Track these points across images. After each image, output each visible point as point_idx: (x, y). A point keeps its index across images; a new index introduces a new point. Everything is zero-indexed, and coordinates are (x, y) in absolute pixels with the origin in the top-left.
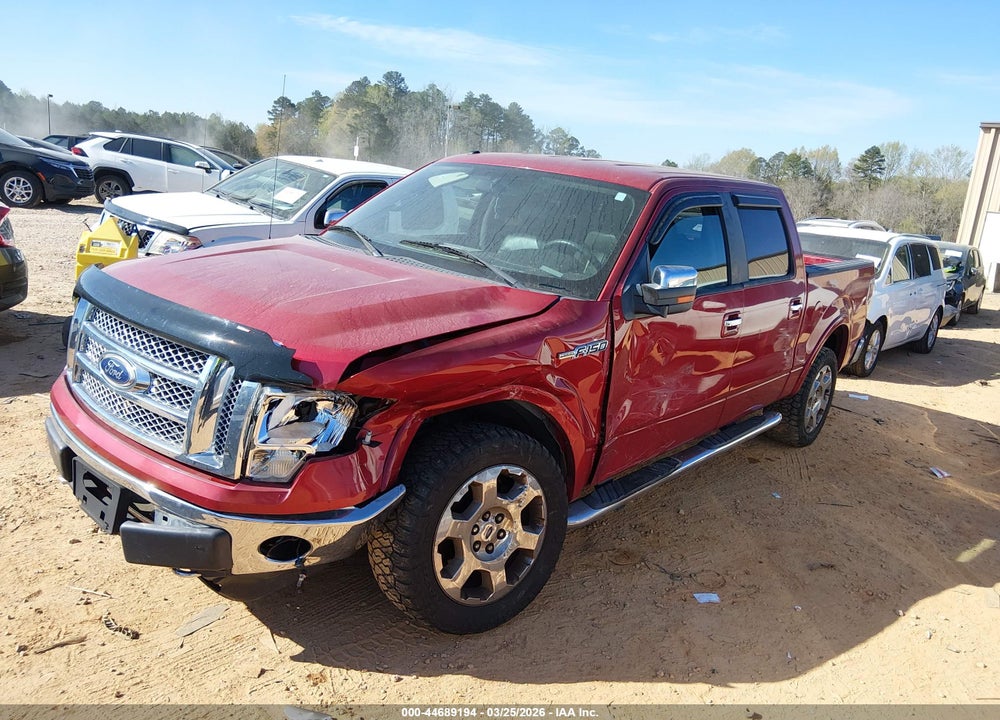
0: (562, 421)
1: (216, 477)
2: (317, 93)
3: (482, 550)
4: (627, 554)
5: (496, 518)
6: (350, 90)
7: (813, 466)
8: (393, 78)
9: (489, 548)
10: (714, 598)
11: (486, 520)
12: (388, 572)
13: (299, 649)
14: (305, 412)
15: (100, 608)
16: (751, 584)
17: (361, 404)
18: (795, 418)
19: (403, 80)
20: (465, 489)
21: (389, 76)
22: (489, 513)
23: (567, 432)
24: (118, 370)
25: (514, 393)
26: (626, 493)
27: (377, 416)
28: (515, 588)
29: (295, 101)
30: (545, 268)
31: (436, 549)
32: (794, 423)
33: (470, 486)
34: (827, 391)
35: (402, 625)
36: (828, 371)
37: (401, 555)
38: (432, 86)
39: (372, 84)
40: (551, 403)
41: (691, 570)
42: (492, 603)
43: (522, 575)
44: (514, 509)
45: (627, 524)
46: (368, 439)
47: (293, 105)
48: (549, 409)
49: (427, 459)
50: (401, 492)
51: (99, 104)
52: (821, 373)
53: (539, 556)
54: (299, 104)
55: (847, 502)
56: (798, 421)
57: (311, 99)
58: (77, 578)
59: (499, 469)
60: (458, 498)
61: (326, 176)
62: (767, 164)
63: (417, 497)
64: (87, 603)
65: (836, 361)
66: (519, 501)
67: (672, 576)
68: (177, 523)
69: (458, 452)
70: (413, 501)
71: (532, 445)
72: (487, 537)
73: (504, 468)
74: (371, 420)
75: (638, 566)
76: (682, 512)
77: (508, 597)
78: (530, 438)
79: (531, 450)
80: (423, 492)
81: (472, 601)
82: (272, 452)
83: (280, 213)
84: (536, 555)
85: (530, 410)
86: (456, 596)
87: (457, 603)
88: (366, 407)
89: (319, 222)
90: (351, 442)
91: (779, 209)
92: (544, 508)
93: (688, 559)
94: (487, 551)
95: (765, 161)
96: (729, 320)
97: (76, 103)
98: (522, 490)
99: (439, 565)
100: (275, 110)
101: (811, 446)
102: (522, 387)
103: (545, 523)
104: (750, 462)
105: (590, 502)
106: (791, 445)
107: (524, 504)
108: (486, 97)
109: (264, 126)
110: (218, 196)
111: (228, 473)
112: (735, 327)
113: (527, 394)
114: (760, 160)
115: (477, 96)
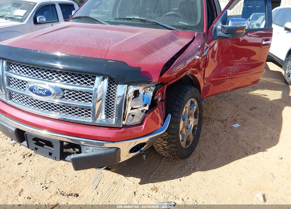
0: (199, 79)
1: (111, 128)
9: (187, 128)
10: (238, 125)
13: (139, 180)
15: (53, 188)
23: (200, 83)
25: (189, 72)
28: (194, 138)
30: (180, 22)
31: (180, 133)
35: (163, 160)
37: (173, 139)
42: (191, 145)
43: (195, 133)
46: (160, 99)
48: (196, 76)
50: (170, 116)
58: (34, 179)
60: (183, 114)
61: (32, 4)
64: (46, 188)
67: (222, 121)
68: (95, 150)
73: (191, 99)
75: (210, 121)
77: (193, 142)
81: (187, 146)
83: (19, 20)
84: (197, 126)
85: (190, 77)
87: (184, 148)
89: (35, 22)
92: (198, 110)
98: (194, 106)
99: (181, 138)
103: (198, 115)
107: (195, 111)
111: (118, 125)
113: (192, 71)
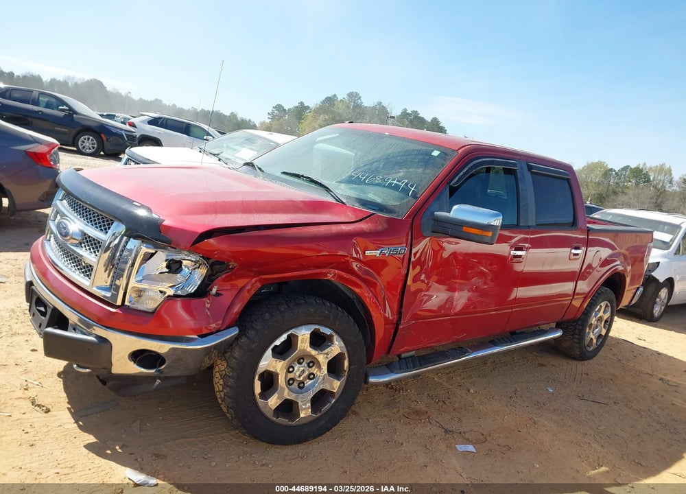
0: (367, 302)
1: (106, 302)
2: (302, 103)
3: (296, 384)
4: (417, 412)
5: (308, 364)
6: (323, 102)
7: (588, 374)
8: (354, 96)
9: (301, 385)
10: (471, 448)
11: (300, 363)
12: (221, 389)
14: (174, 267)
15: (32, 392)
16: (506, 444)
17: (211, 266)
18: (577, 337)
19: (360, 98)
20: (284, 337)
21: (351, 95)
22: (303, 359)
23: (371, 310)
24: (65, 228)
25: (331, 275)
26: (421, 366)
27: (224, 276)
28: (318, 418)
29: (286, 108)
30: (371, 195)
31: (257, 377)
32: (576, 341)
33: (288, 336)
34: (606, 321)
36: (607, 306)
38: (380, 103)
39: (339, 99)
40: (358, 286)
41: (462, 430)
42: (299, 426)
43: (324, 409)
44: (323, 359)
45: (426, 394)
46: (214, 291)
47: (285, 110)
48: (357, 290)
49: (260, 313)
50: (235, 332)
51: (161, 101)
52: (601, 306)
53: (339, 398)
54: (289, 110)
55: (605, 401)
56: (579, 339)
57: (297, 107)
59: (313, 327)
60: (278, 343)
61: (272, 144)
62: (616, 173)
63: (247, 337)
65: (615, 300)
66: (327, 354)
67: (446, 431)
69: (282, 310)
70: (244, 340)
71: (340, 314)
72: (300, 377)
73: (317, 327)
74: (219, 278)
75: (423, 421)
76: (472, 391)
77: (310, 423)
78: (340, 309)
79: (339, 318)
80: (251, 333)
81: (282, 420)
82: (144, 290)
84: (337, 396)
85: (343, 290)
86: (270, 415)
87: (269, 419)
88: (216, 268)
90: (202, 291)
91: (568, 180)
92: (346, 363)
93: (464, 421)
94: (299, 387)
95: (615, 171)
96: (515, 250)
97: (146, 99)
98: (329, 346)
99: (258, 388)
100: (273, 113)
101: (591, 361)
102: (336, 271)
103: (346, 373)
104: (539, 366)
105: (390, 368)
106: (574, 358)
107: (331, 357)
108: (415, 113)
109: (264, 122)
110: (200, 152)
111: (113, 300)
112: (520, 256)
113: (340, 277)
114: (611, 170)
115: (409, 111)
